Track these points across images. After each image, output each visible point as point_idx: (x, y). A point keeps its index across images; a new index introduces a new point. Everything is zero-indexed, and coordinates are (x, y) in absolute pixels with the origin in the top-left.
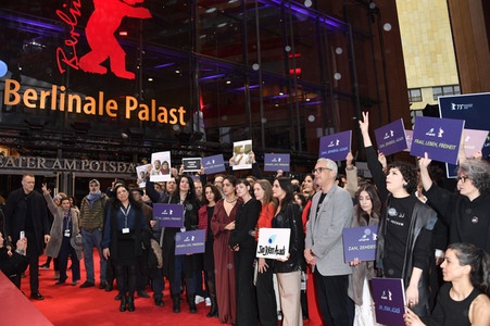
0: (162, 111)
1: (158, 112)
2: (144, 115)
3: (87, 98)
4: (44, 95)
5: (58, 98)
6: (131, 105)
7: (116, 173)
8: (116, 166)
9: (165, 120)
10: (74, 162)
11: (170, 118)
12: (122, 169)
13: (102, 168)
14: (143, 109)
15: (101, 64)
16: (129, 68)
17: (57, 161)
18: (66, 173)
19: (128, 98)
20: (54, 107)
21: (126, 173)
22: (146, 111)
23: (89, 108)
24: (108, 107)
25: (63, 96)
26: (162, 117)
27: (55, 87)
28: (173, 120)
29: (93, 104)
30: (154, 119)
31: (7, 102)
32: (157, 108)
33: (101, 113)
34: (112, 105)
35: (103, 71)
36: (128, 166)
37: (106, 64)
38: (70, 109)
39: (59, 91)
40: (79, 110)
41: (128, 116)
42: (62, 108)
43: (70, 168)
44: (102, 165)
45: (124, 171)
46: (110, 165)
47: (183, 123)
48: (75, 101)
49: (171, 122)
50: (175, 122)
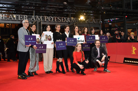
7: (61, 22)
8: (61, 19)
10: (41, 17)
13: (54, 20)
17: (33, 16)
18: (38, 22)
21: (66, 22)
36: (66, 19)
43: (39, 20)
44: (54, 19)
45: (65, 21)
46: (58, 18)
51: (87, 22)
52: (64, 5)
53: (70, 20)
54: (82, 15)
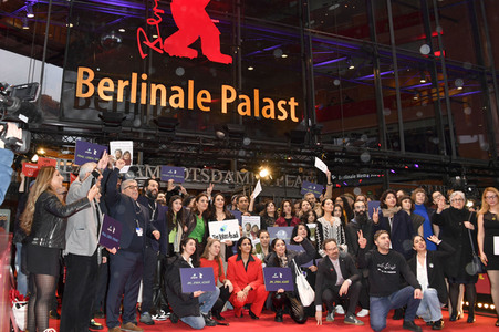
0: (268, 104)
1: (262, 105)
2: (244, 109)
3: (173, 88)
4: (122, 84)
5: (139, 89)
6: (228, 96)
8: (210, 174)
9: (272, 115)
10: (157, 168)
11: (278, 113)
12: (217, 178)
13: (191, 177)
14: (244, 101)
15: (190, 46)
16: (224, 50)
19: (225, 88)
20: (133, 100)
21: (223, 183)
22: (248, 104)
23: (177, 101)
24: (200, 100)
25: (144, 85)
26: (268, 112)
27: (135, 76)
28: (282, 115)
29: (181, 95)
30: (257, 115)
31: (79, 94)
32: (261, 100)
33: (191, 107)
34: (204, 96)
35: (193, 54)
37: (196, 45)
38: (153, 102)
39: (140, 81)
40: (163, 104)
41: (224, 110)
42: (143, 101)
44: (192, 173)
45: (219, 181)
46: (203, 173)
47: (295, 119)
48: (159, 92)
49: (279, 117)
50: (284, 117)
51: (281, 183)
52: (218, 139)
53: (234, 177)
54: (264, 164)
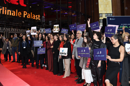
0: (34, 16)
1: (32, 16)
2: (28, 17)
3: (13, 11)
5: (4, 11)
6: (25, 14)
7: (21, 32)
8: (21, 30)
9: (35, 18)
10: (9, 29)
11: (36, 18)
12: (22, 31)
13: (17, 31)
14: (28, 15)
15: (17, 2)
16: (25, 3)
17: (4, 28)
18: (7, 32)
19: (24, 12)
20: (3, 13)
21: (23, 32)
23: (13, 14)
24: (19, 14)
25: (6, 10)
26: (34, 17)
27: (3, 8)
28: (37, 18)
29: (14, 13)
30: (31, 18)
33: (17, 15)
34: (20, 13)
38: (8, 14)
39: (5, 9)
40: (10, 14)
41: (24, 17)
42: (6, 14)
43: (8, 30)
44: (17, 30)
46: (19, 30)
47: (39, 19)
48: (9, 12)
49: (36, 19)
50: (37, 19)
52: (23, 23)
